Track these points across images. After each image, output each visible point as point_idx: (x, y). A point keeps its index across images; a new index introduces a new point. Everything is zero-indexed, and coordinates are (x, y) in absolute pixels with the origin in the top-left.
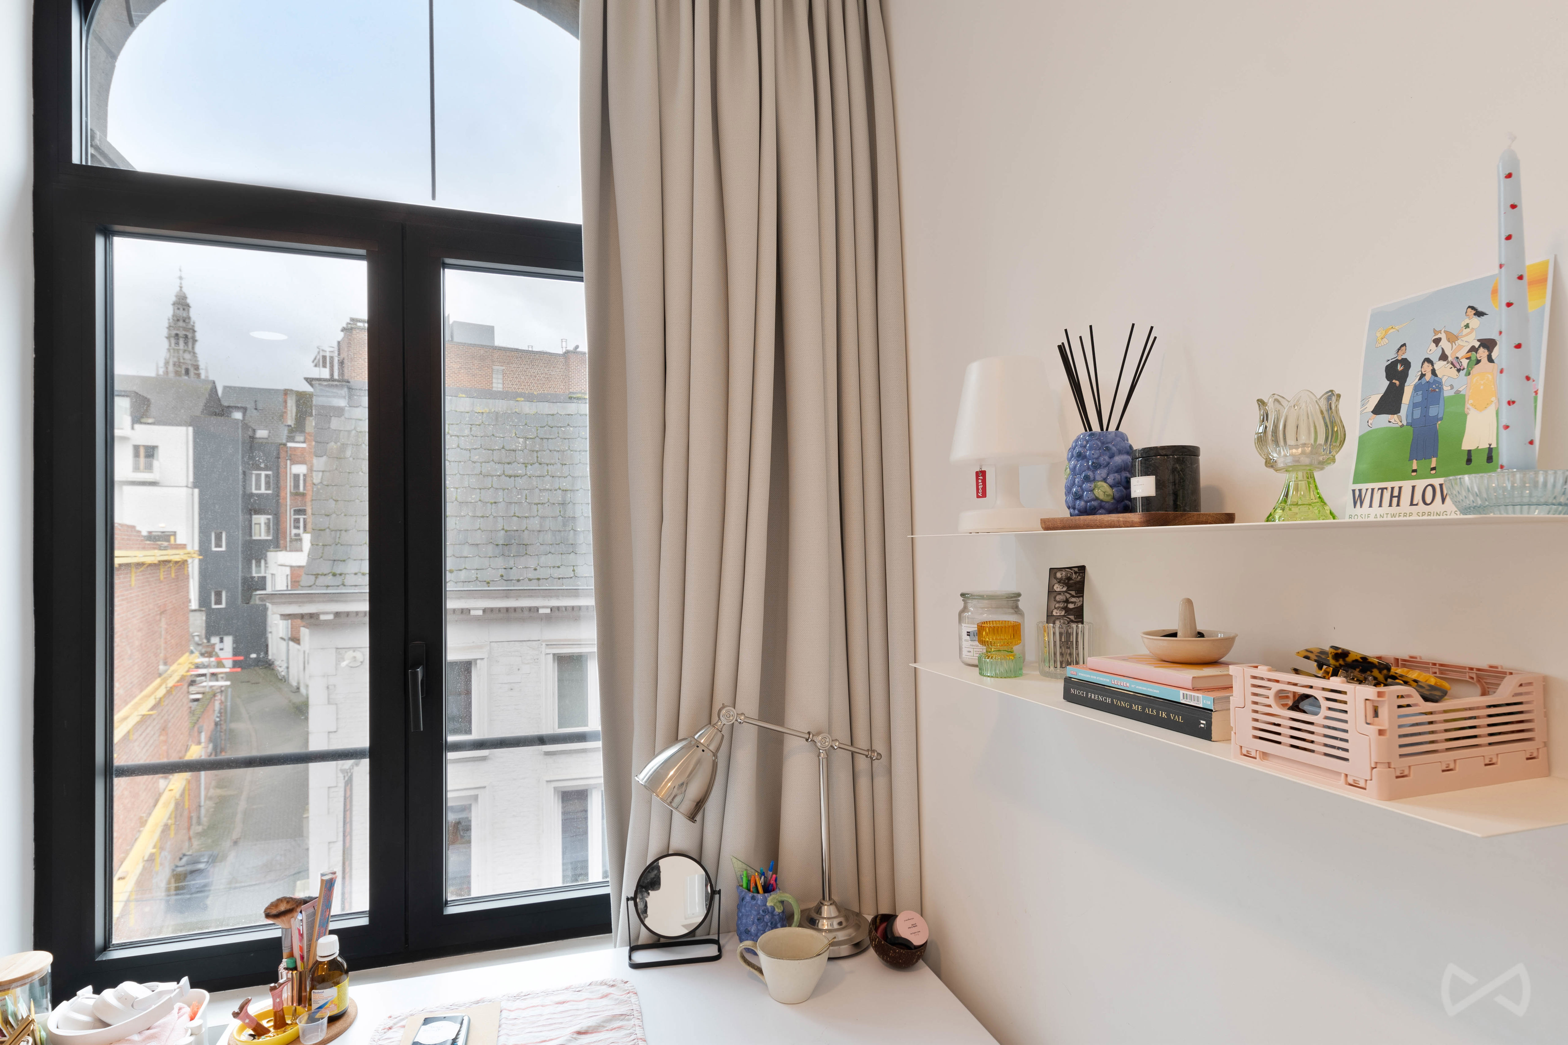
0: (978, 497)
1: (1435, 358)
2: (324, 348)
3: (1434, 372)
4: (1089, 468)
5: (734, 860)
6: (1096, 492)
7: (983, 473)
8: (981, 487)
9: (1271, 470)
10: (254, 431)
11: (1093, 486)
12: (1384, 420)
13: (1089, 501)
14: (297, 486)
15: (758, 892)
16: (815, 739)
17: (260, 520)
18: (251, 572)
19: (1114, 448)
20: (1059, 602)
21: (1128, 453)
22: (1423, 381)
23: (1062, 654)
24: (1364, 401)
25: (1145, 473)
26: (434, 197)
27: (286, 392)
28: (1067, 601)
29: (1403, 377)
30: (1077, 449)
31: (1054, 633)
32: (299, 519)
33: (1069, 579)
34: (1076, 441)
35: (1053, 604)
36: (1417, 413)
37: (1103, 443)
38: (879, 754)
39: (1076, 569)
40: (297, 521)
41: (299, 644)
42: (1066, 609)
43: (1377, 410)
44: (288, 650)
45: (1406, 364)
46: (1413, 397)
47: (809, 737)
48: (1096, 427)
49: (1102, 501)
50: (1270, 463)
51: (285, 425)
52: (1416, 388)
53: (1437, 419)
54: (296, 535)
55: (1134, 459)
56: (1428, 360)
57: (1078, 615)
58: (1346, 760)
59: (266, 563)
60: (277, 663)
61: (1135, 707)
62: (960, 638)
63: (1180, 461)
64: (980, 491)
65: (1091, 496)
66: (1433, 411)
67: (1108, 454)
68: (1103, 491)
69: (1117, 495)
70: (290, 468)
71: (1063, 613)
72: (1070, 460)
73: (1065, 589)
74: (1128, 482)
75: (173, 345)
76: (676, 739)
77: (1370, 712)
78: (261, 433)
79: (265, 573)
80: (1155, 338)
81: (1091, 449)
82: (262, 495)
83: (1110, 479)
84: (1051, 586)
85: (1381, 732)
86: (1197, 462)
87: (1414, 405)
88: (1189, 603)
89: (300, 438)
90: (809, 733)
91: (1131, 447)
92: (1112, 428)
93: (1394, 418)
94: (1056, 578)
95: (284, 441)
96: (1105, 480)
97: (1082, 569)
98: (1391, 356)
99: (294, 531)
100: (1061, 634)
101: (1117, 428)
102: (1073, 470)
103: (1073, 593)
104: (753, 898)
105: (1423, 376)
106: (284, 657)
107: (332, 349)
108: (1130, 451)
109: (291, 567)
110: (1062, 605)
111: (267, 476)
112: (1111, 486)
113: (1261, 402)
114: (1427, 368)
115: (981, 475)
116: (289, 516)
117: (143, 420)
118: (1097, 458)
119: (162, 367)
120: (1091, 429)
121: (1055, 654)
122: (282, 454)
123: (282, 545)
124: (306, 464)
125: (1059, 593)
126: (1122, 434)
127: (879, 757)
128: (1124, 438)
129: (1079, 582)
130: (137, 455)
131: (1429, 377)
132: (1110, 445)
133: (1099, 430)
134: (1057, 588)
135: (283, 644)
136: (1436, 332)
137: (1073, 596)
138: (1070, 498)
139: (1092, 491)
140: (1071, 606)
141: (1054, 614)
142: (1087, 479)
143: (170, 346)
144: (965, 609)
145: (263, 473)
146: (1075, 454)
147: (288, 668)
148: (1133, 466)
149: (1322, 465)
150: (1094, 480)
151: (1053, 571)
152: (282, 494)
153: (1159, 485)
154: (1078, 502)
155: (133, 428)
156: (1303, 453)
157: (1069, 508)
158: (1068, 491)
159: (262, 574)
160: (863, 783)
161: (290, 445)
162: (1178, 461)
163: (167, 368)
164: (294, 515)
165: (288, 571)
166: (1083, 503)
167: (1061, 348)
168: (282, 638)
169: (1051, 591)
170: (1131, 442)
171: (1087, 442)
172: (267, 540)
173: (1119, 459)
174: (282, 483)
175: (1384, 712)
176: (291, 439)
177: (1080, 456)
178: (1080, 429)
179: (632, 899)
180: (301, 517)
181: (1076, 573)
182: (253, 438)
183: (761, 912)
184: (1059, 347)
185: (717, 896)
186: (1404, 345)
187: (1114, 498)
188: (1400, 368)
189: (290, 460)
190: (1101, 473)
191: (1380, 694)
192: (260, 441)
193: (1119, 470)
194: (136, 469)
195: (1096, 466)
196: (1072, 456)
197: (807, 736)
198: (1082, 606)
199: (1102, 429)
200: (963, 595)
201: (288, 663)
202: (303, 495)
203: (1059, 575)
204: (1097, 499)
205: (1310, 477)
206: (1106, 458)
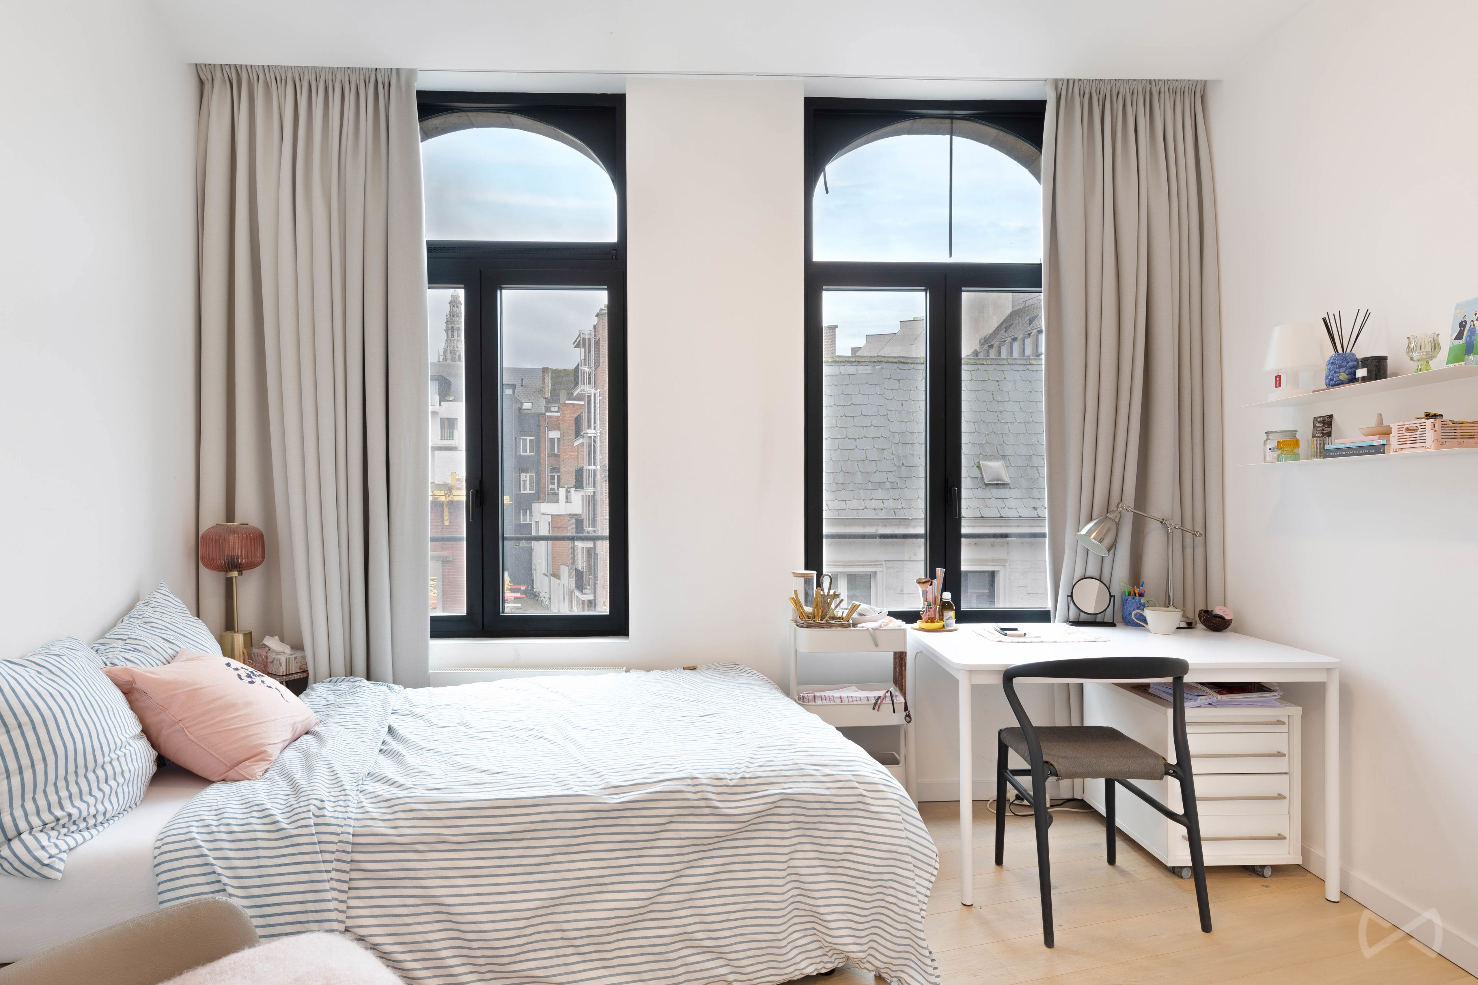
0: (1276, 387)
1: (1474, 320)
2: (583, 332)
3: (1474, 325)
4: (1337, 368)
5: (1121, 583)
6: (1340, 377)
7: (1280, 376)
8: (1278, 383)
9: (1412, 362)
10: (522, 404)
11: (1338, 375)
12: (1458, 342)
13: (1337, 381)
14: (552, 449)
15: (1136, 596)
16: (1166, 522)
17: (526, 477)
18: (520, 521)
19: (1349, 359)
20: (1319, 431)
21: (1355, 361)
22: (1471, 328)
23: (1320, 452)
24: (1452, 335)
25: (1363, 367)
26: (951, 256)
27: (545, 370)
28: (1323, 430)
29: (1465, 326)
30: (1331, 361)
31: (1317, 444)
32: (554, 476)
33: (1324, 421)
34: (1331, 357)
35: (1315, 432)
36: (1468, 339)
37: (1344, 358)
38: (1200, 533)
39: (1328, 416)
40: (553, 478)
41: (559, 579)
42: (1323, 433)
43: (1455, 339)
44: (550, 584)
45: (1466, 322)
46: (1467, 333)
47: (1162, 522)
48: (1340, 351)
49: (1343, 381)
50: (1412, 359)
51: (544, 398)
52: (1468, 331)
53: (1474, 340)
54: (551, 489)
55: (1358, 363)
56: (1472, 321)
57: (1329, 434)
58: (1425, 442)
59: (531, 512)
60: (542, 595)
61: (1355, 452)
62: (1265, 452)
63: (1379, 362)
64: (1278, 384)
65: (1338, 379)
66: (1473, 338)
67: (1346, 362)
68: (1343, 376)
69: (1350, 378)
70: (548, 434)
71: (1321, 435)
72: (1327, 365)
73: (1322, 425)
74: (1355, 372)
75: (450, 336)
76: (1091, 520)
77: (1433, 426)
78: (527, 406)
79: (530, 520)
80: (1370, 313)
81: (1338, 360)
82: (528, 456)
83: (1347, 372)
84: (1315, 424)
85: (1435, 431)
86: (1387, 362)
87: (1467, 336)
88: (1380, 415)
89: (555, 408)
90: (1163, 519)
91: (1357, 358)
92: (1348, 351)
93: (1461, 341)
94: (1317, 421)
95: (543, 412)
96: (1344, 372)
97: (1331, 416)
98: (1461, 319)
99: (551, 486)
100: (1320, 444)
101: (1351, 351)
102: (1329, 370)
103: (1326, 426)
104: (1133, 598)
105: (1471, 326)
106: (547, 589)
107: (589, 332)
108: (1357, 360)
109: (552, 515)
110: (1320, 432)
111: (531, 441)
112: (1347, 375)
113: (1408, 338)
114: (1472, 323)
115: (1278, 378)
116: (547, 474)
117: (447, 398)
118: (1341, 364)
119: (442, 355)
120: (1338, 352)
121: (1317, 453)
122: (542, 423)
123: (542, 498)
124: (559, 430)
125: (1319, 427)
126: (1353, 353)
127: (1200, 535)
128: (1354, 355)
129: (1329, 421)
130: (442, 426)
131: (1472, 326)
132: (1347, 358)
133: (1342, 352)
134: (1318, 425)
135: (546, 580)
136: (1476, 311)
137: (1326, 428)
138: (1327, 381)
139: (1338, 377)
140: (1325, 432)
141: (1316, 436)
142: (1336, 372)
143: (448, 337)
144: (1268, 439)
145: (528, 438)
146: (1330, 363)
147: (550, 598)
148: (1357, 365)
149: (1431, 358)
150: (1339, 372)
151: (1315, 419)
152: (542, 455)
153: (1368, 372)
154: (1331, 382)
155: (440, 405)
156: (1423, 354)
157: (1327, 385)
158: (1327, 378)
159: (528, 522)
160: (1189, 552)
161: (547, 414)
162: (1377, 362)
163: (446, 356)
164: (550, 473)
165: (549, 518)
166: (1334, 382)
167: (1324, 319)
168: (544, 574)
169: (1314, 427)
170: (1357, 356)
171: (1336, 357)
172: (531, 493)
173: (1351, 364)
174: (542, 445)
175: (1437, 426)
176: (548, 409)
177: (1333, 363)
178: (1332, 352)
179: (1070, 596)
180: (556, 475)
181: (1327, 418)
182: (520, 409)
183: (1138, 605)
184: (1323, 319)
185: (1112, 598)
186: (1466, 316)
187: (1348, 379)
188: (1464, 323)
189: (547, 427)
190: (1343, 369)
191: (1435, 421)
192: (526, 412)
193: (1351, 368)
194: (443, 438)
195: (1340, 367)
196: (1329, 363)
197: (1162, 521)
198: (1331, 431)
199: (1343, 352)
200: (1266, 433)
201: (550, 594)
202: (558, 456)
203: (1319, 420)
204: (1340, 380)
205: (1428, 363)
206: (1345, 363)
